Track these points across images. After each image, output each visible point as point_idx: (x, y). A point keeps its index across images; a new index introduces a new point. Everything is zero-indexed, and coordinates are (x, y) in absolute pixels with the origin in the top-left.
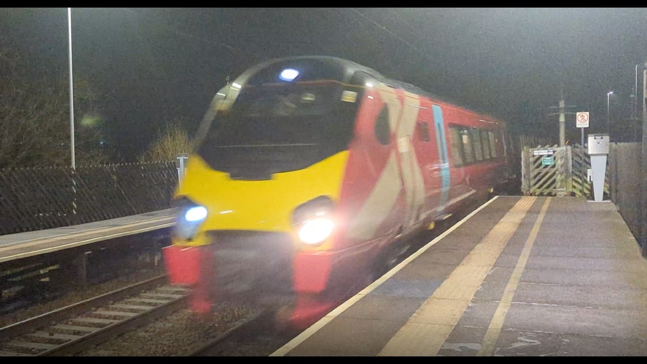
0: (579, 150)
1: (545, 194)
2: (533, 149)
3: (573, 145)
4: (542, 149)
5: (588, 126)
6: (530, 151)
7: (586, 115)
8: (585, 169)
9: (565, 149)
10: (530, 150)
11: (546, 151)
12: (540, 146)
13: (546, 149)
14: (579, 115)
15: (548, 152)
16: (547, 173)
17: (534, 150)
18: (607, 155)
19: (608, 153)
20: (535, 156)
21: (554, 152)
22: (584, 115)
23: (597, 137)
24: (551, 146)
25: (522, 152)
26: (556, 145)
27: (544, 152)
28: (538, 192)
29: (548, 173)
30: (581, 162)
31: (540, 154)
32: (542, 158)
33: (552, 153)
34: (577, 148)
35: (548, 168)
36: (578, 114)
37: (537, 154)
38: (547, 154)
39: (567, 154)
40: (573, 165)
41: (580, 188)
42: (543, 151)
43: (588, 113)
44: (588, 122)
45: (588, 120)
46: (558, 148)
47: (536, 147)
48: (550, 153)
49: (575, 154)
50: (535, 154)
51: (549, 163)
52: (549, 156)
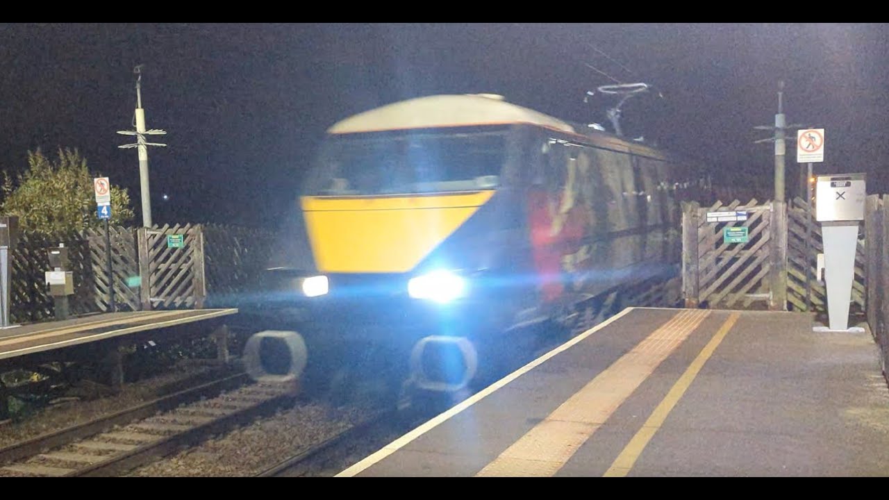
0: (802, 210)
1: (730, 303)
2: (705, 209)
3: (790, 201)
4: (724, 208)
5: (821, 159)
6: (699, 215)
7: (819, 134)
8: (814, 252)
9: (772, 210)
10: (700, 211)
11: (734, 213)
12: (719, 203)
13: (733, 210)
14: (803, 135)
15: (738, 215)
16: (734, 260)
17: (708, 211)
18: (861, 223)
19: (862, 219)
20: (709, 223)
21: (749, 215)
22: (813, 134)
23: (837, 182)
24: (743, 203)
25: (684, 214)
26: (754, 201)
27: (726, 216)
28: (717, 298)
29: (737, 259)
30: (804, 236)
31: (720, 220)
32: (725, 229)
33: (744, 218)
34: (799, 207)
35: (736, 249)
36: (800, 132)
37: (715, 220)
38: (734, 219)
39: (775, 221)
40: (789, 245)
41: (803, 292)
42: (726, 214)
43: (822, 131)
44: (821, 151)
45: (823, 146)
46: (759, 208)
47: (711, 206)
48: (740, 219)
49: (794, 220)
50: (709, 220)
51: (739, 240)
52: (738, 224)
